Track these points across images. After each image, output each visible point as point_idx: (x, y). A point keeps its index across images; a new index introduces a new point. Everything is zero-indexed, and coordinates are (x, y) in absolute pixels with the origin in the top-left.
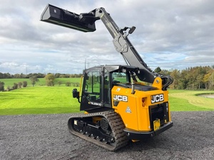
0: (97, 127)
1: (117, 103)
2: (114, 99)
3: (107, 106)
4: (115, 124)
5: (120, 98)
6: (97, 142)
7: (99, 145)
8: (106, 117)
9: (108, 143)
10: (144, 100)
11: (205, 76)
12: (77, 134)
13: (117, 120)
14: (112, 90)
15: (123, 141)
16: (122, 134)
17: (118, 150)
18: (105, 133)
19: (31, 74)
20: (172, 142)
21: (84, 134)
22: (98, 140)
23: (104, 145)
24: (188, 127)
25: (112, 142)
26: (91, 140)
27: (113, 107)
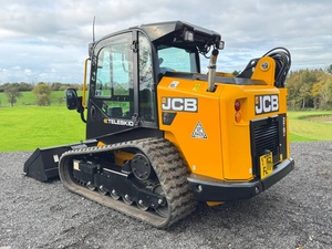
0: (125, 174)
1: (170, 117)
2: (164, 108)
3: (146, 124)
4: (166, 166)
5: (178, 104)
6: (125, 208)
7: (130, 213)
8: (145, 150)
9: (150, 210)
10: (239, 105)
11: (315, 85)
12: (81, 190)
13: (171, 156)
14: (159, 87)
15: (184, 204)
16: (184, 189)
17: (174, 227)
18: (142, 186)
19: (6, 85)
20: (292, 203)
21: (96, 190)
22: (128, 204)
23: (142, 214)
24: (313, 171)
25: (160, 207)
26: (113, 202)
27: (162, 127)
